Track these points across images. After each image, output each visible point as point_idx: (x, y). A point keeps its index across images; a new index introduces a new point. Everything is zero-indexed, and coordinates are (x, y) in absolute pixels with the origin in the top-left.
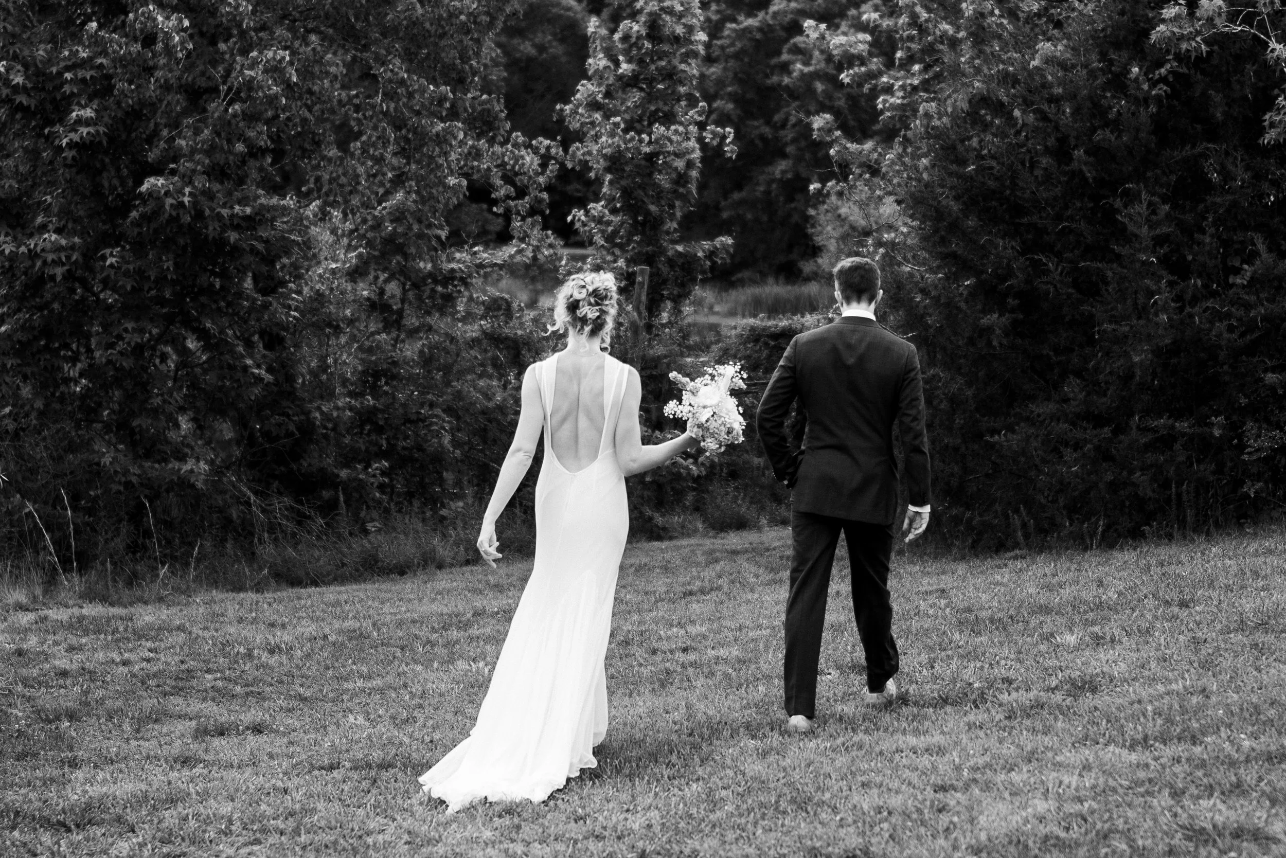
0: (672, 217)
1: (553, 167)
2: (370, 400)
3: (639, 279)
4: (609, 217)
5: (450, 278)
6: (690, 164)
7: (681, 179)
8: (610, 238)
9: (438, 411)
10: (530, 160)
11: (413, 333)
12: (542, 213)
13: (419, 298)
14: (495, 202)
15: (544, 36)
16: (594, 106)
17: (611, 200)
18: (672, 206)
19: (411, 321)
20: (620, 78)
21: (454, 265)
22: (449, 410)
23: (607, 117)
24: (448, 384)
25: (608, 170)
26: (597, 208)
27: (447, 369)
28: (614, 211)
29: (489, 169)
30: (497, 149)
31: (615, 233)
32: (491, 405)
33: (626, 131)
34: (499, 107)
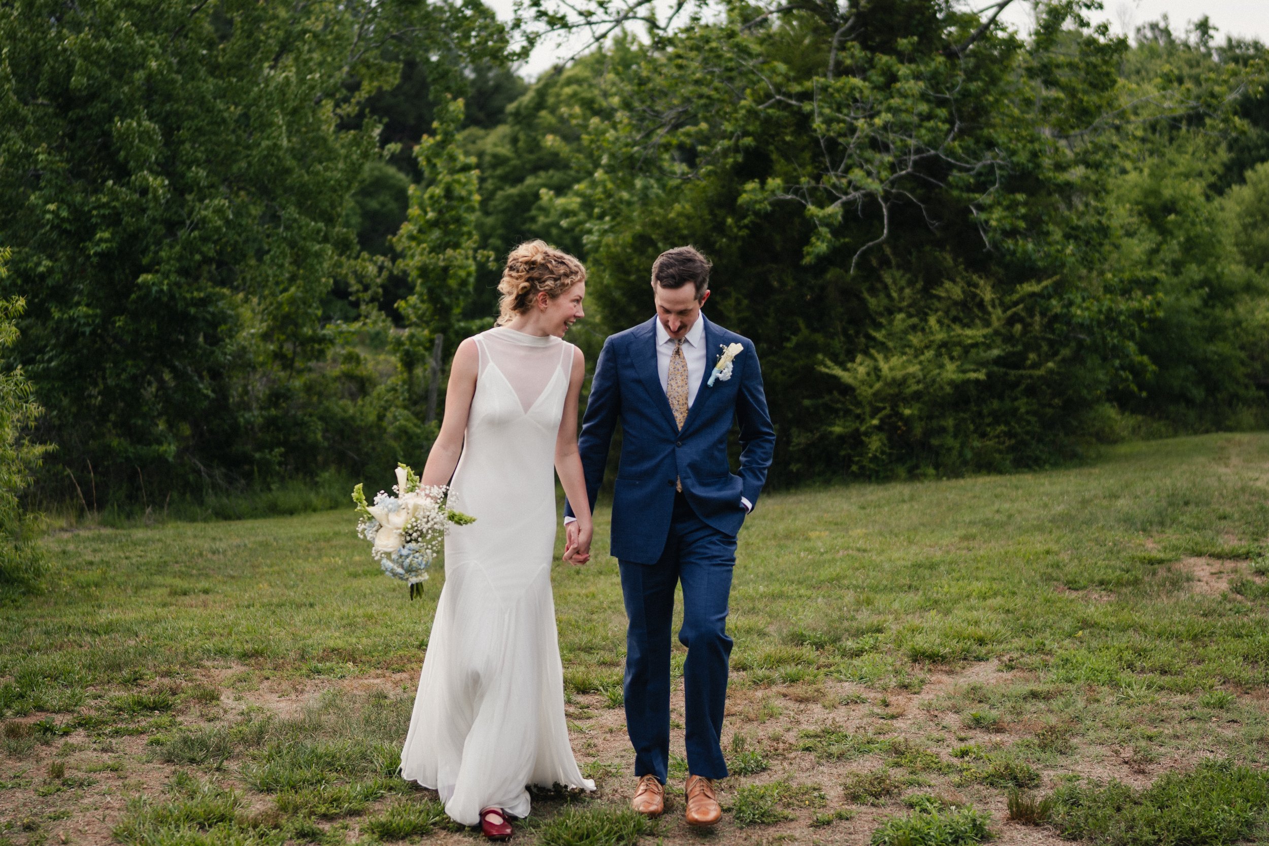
0: (458, 305)
1: (385, 274)
2: (273, 412)
3: (437, 342)
4: (419, 305)
5: (322, 340)
6: (469, 274)
7: (464, 283)
8: (420, 317)
9: (315, 419)
10: (372, 269)
11: (300, 372)
12: (378, 300)
13: (304, 351)
14: (351, 294)
15: (385, 197)
16: (412, 238)
17: (421, 295)
18: (457, 299)
19: (299, 364)
20: (427, 221)
21: (325, 332)
22: (321, 418)
23: (419, 244)
24: (320, 402)
25: (420, 276)
26: (413, 299)
27: (320, 394)
28: (423, 301)
29: (347, 274)
30: (352, 262)
31: (424, 314)
32: (347, 415)
33: (430, 252)
34: (353, 237)
